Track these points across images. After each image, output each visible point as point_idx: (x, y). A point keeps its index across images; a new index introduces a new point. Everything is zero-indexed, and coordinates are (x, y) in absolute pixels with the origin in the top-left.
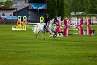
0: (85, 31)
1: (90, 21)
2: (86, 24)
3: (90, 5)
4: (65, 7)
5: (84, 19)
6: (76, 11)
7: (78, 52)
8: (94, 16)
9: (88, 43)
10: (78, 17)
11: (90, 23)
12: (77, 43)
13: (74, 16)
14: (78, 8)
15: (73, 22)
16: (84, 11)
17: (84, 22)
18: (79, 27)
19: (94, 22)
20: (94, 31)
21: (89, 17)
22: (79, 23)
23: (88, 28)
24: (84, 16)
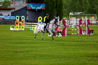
0: (84, 31)
1: (88, 21)
2: (85, 24)
3: (89, 5)
4: (63, 7)
5: (83, 18)
6: (75, 11)
7: (76, 52)
8: (93, 16)
9: (87, 43)
10: (76, 17)
11: (89, 23)
12: (76, 43)
13: (73, 16)
14: (77, 8)
15: (71, 22)
16: (83, 11)
17: (83, 22)
18: (77, 27)
19: (93, 22)
20: (92, 31)
21: (88, 17)
22: (78, 23)
23: (87, 28)
24: (83, 16)
